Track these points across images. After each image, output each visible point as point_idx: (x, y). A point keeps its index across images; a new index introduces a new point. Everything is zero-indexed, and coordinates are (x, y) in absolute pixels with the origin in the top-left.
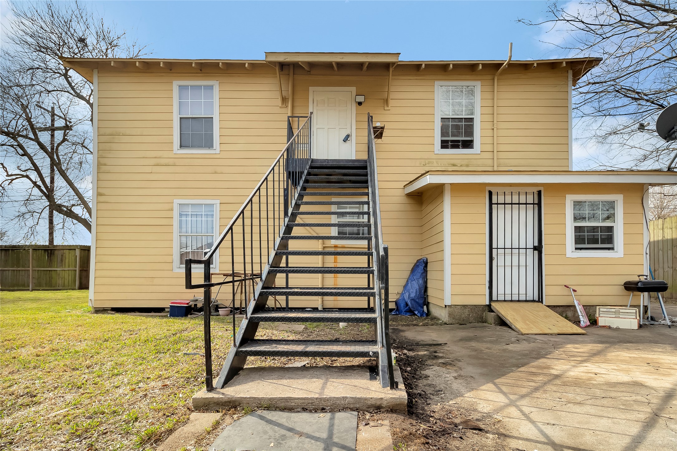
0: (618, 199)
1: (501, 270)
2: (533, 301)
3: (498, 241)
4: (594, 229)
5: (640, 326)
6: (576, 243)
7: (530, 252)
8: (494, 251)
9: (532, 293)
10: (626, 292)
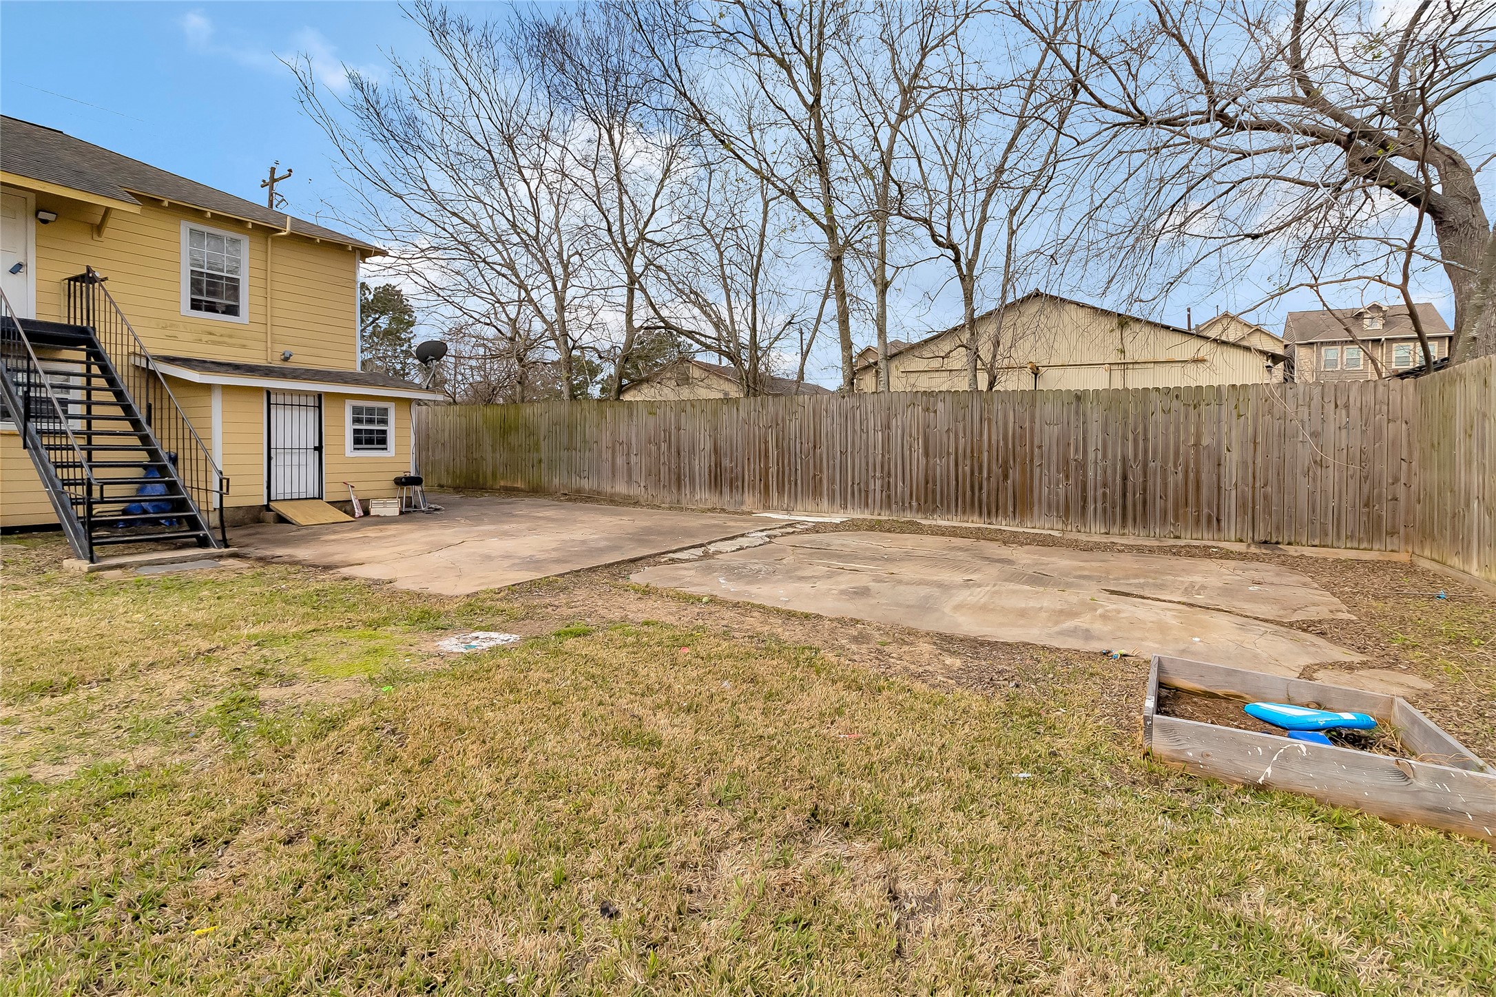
0: (391, 407)
1: (280, 470)
2: (314, 498)
3: (277, 441)
4: (371, 431)
5: (401, 513)
6: (355, 443)
7: (311, 452)
8: (273, 452)
9: (312, 491)
10: (395, 486)
